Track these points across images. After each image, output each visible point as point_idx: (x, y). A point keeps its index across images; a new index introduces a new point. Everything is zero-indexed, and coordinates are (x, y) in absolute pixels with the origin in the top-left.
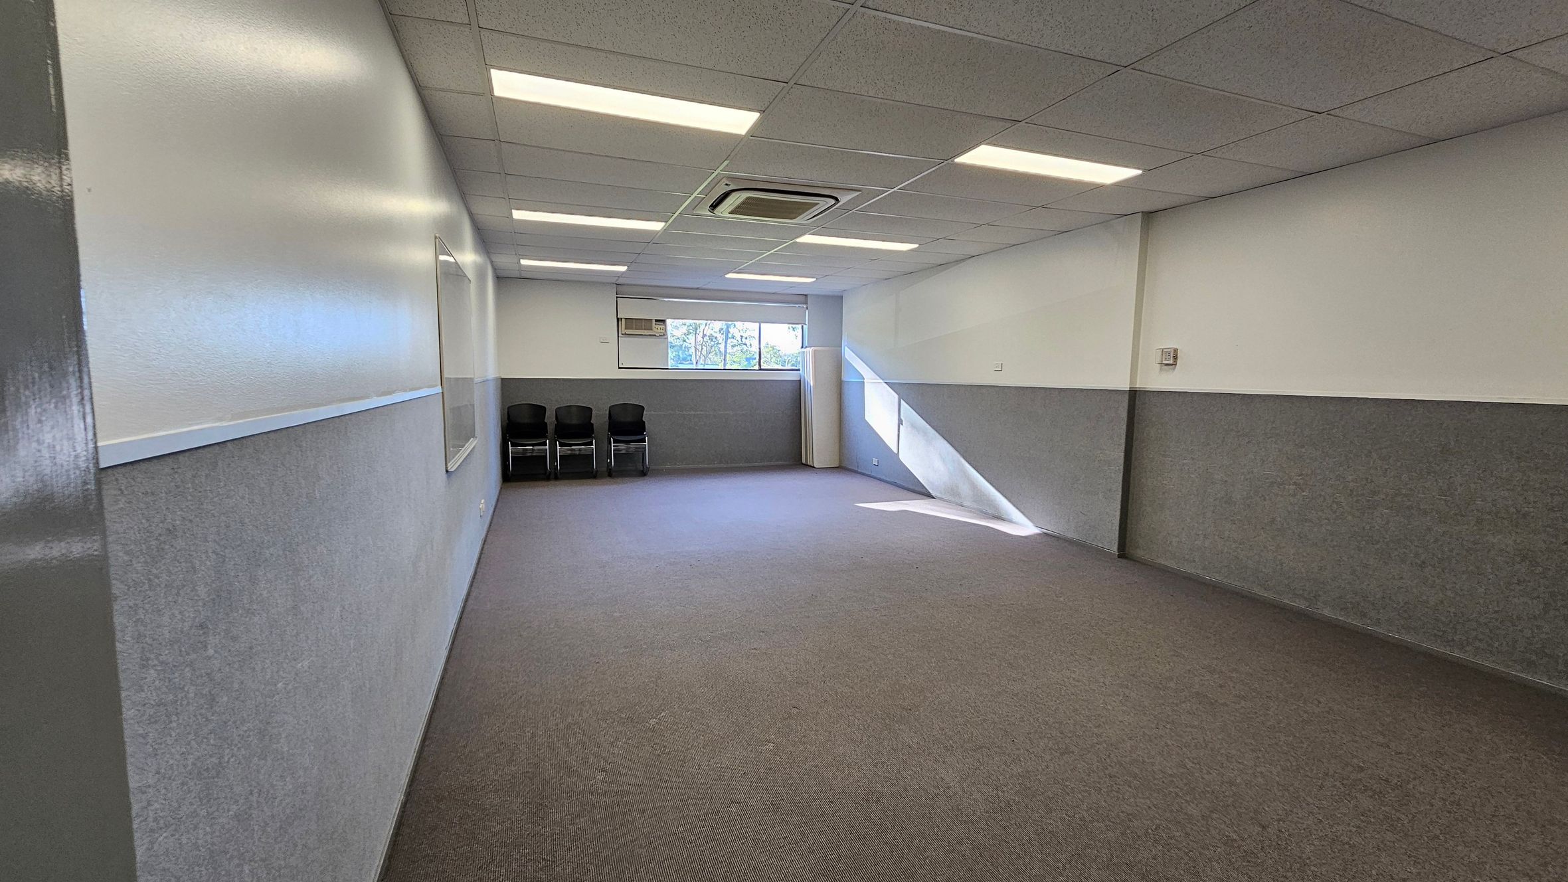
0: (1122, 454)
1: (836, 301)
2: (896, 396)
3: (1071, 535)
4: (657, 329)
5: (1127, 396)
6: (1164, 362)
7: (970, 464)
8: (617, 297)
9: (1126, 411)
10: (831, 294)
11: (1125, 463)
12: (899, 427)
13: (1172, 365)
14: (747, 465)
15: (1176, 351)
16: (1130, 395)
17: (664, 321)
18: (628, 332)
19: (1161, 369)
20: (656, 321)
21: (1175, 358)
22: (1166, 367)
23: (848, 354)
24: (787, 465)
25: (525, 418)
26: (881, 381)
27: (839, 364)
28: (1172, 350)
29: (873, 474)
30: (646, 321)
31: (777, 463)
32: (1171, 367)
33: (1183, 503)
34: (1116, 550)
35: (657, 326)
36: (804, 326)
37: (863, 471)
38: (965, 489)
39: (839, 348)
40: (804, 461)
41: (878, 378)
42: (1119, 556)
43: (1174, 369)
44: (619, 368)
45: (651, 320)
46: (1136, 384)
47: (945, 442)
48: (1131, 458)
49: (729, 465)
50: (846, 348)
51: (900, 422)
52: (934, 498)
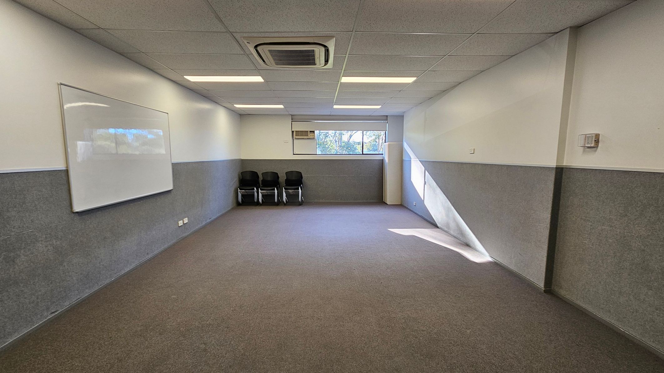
0: (549, 216)
1: (400, 118)
2: (423, 168)
3: (512, 267)
4: (310, 136)
5: (554, 172)
6: (586, 145)
7: (456, 210)
8: (292, 121)
9: (553, 183)
10: (398, 114)
11: (551, 222)
12: (424, 185)
13: (594, 147)
14: (355, 201)
15: (597, 136)
16: (556, 171)
17: (314, 132)
18: (297, 137)
19: (584, 151)
20: (310, 131)
21: (597, 142)
22: (588, 149)
23: (406, 146)
24: (375, 202)
25: (248, 177)
26: (418, 160)
27: (401, 151)
28: (593, 135)
29: (414, 210)
30: (305, 132)
31: (371, 201)
32: (593, 149)
33: (601, 261)
34: (543, 287)
35: (310, 134)
36: (386, 132)
37: (410, 208)
38: (452, 225)
39: (402, 143)
40: (384, 201)
41: (417, 158)
42: (545, 291)
43: (596, 151)
44: (294, 154)
45: (308, 131)
46: (563, 163)
47: (445, 196)
48: (557, 219)
49: (346, 201)
50: (405, 142)
51: (425, 183)
52: (438, 228)
